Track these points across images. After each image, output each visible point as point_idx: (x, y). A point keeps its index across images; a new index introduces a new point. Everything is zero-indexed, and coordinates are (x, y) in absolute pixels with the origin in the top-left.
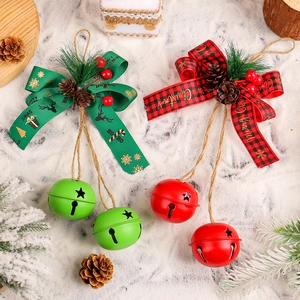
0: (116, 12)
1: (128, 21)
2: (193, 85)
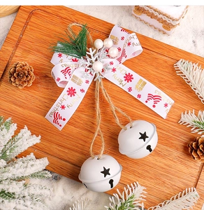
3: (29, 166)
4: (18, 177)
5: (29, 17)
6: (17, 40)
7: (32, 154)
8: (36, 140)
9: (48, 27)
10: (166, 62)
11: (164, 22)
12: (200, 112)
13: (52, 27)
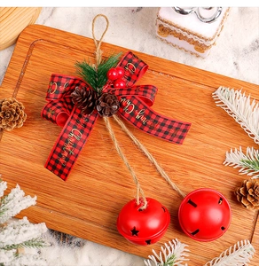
0: (171, 24)
1: (180, 37)
2: (73, 122)
3: (21, 231)
4: (7, 246)
5: (31, 50)
6: (17, 79)
7: (25, 218)
8: (31, 201)
9: (55, 60)
10: (202, 91)
11: (195, 43)
12: (248, 149)
13: (59, 60)
